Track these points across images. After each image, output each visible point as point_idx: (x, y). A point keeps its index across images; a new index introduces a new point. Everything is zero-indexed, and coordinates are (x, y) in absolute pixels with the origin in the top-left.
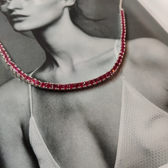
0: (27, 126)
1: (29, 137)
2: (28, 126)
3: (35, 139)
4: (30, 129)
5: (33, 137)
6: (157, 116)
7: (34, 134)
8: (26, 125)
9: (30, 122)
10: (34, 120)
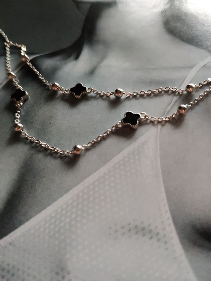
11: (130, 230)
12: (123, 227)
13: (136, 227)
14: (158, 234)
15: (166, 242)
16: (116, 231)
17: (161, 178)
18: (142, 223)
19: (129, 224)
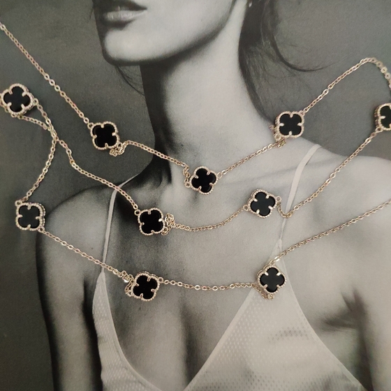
0: (92, 287)
1: (92, 303)
2: (94, 287)
3: (100, 308)
4: (96, 292)
5: (98, 305)
6: (295, 332)
7: (101, 301)
8: (91, 283)
9: (98, 281)
10: (104, 279)
11: (281, 335)
12: (276, 335)
13: (285, 332)
14: (300, 332)
15: (306, 335)
16: (273, 339)
17: (293, 293)
18: (288, 328)
19: (280, 332)
